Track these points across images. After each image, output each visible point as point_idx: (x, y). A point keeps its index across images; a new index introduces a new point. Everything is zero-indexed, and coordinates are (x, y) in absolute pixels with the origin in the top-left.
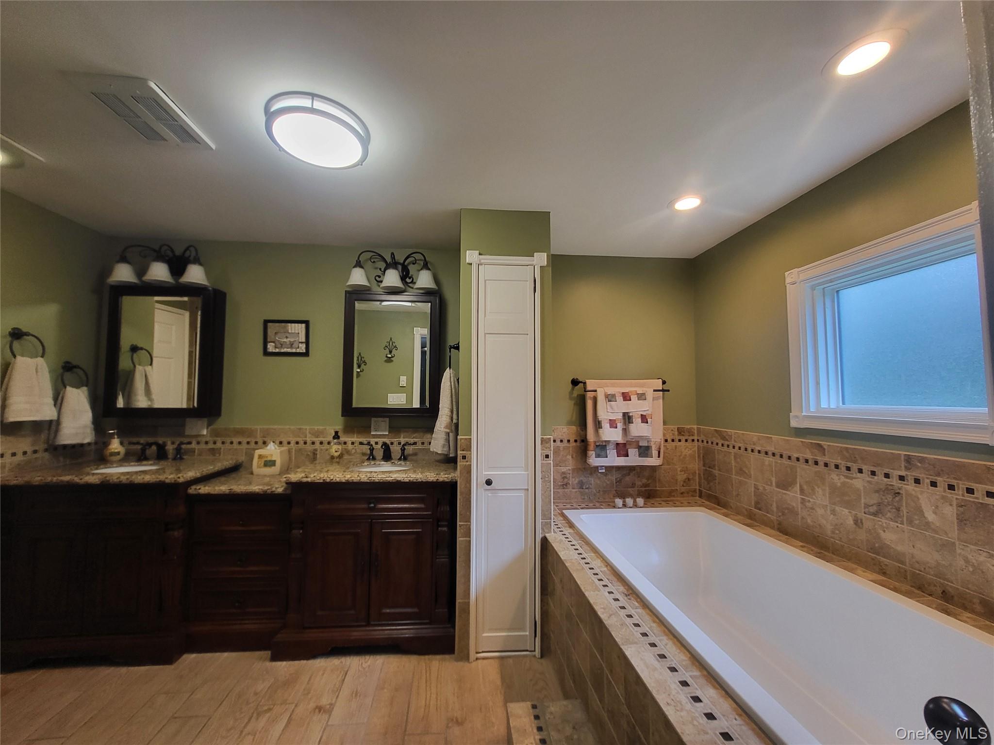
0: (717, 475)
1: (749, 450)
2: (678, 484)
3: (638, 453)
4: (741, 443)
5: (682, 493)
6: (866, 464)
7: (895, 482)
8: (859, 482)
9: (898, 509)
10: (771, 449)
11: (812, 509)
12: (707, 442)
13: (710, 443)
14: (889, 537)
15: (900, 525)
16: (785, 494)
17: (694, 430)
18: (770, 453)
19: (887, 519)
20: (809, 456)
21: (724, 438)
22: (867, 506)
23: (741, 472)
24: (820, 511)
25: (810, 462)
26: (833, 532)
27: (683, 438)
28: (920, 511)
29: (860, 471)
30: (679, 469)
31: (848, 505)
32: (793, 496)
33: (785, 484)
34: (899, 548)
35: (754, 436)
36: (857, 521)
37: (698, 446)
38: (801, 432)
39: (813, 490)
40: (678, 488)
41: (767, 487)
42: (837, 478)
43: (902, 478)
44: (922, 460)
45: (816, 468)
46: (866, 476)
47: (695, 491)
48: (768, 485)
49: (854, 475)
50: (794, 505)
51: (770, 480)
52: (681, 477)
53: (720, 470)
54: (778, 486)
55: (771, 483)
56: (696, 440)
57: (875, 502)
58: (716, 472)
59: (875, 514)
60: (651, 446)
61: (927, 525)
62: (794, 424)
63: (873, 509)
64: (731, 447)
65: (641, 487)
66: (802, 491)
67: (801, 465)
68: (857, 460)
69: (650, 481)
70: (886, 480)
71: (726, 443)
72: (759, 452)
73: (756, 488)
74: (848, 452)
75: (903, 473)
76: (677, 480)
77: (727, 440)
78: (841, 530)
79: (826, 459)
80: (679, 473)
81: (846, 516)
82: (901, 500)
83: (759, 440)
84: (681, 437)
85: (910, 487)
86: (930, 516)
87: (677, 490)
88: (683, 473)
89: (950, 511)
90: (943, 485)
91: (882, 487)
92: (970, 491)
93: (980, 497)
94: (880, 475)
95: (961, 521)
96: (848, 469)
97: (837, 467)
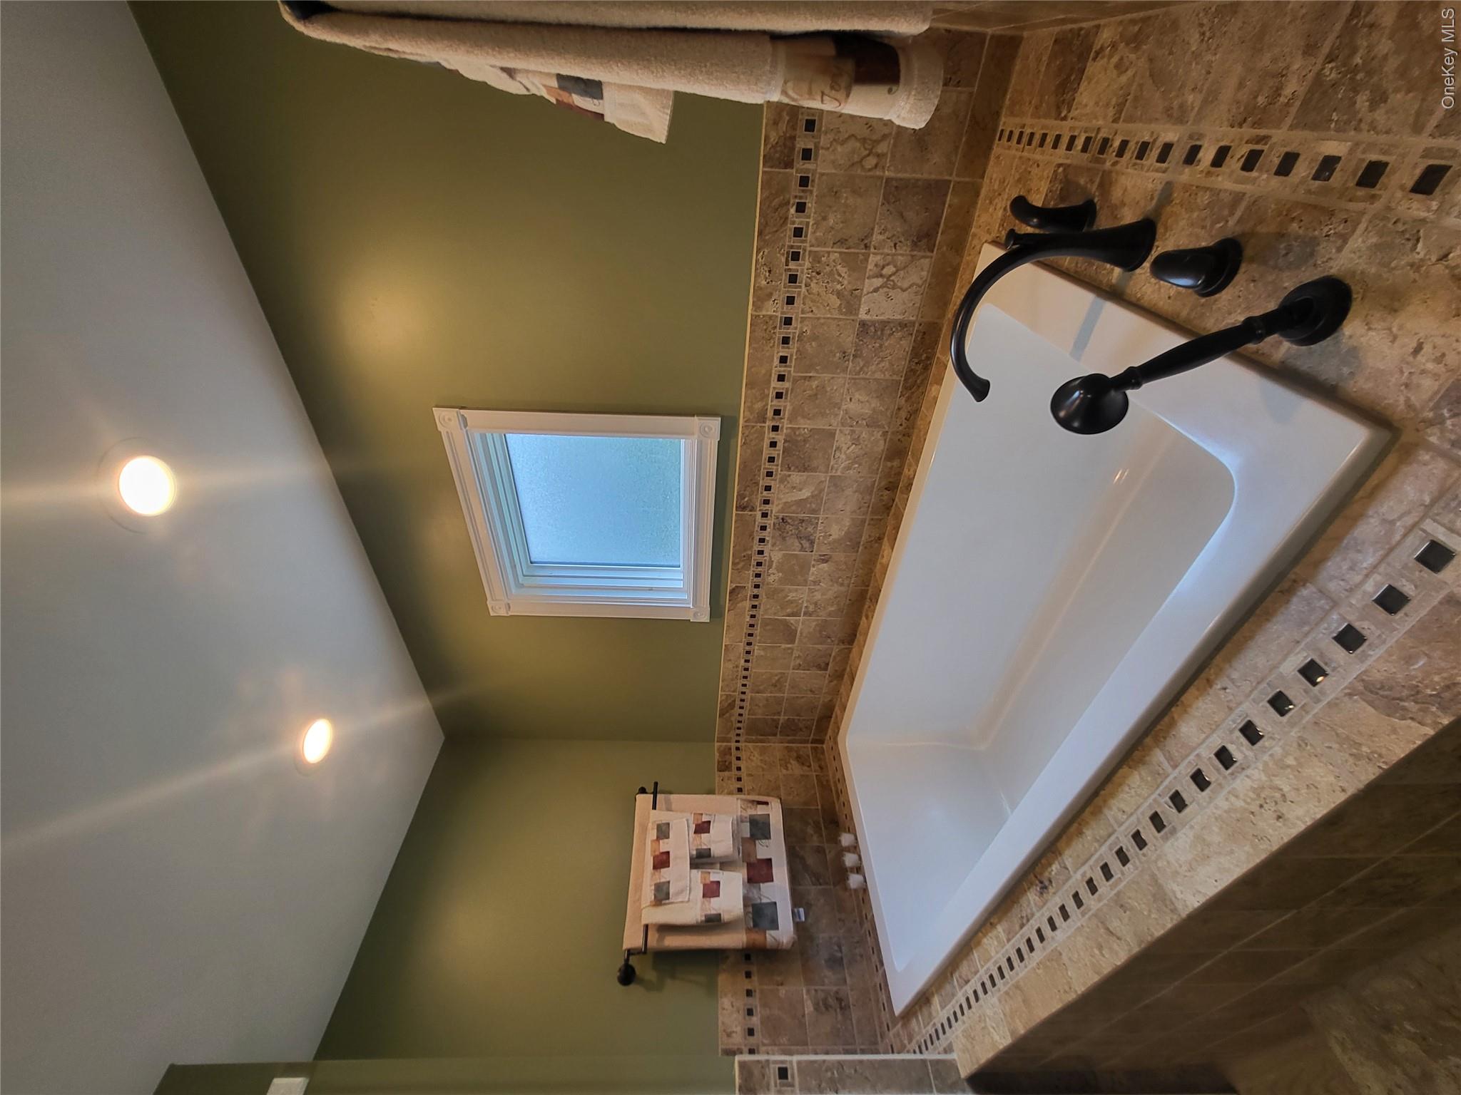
0: (786, 718)
1: (745, 673)
2: (808, 773)
3: (764, 841)
4: (737, 683)
5: (821, 768)
6: (752, 547)
7: (769, 522)
8: (775, 554)
9: (802, 521)
10: (742, 647)
11: (816, 604)
12: (739, 728)
13: (739, 725)
14: (836, 532)
15: (820, 521)
16: (801, 633)
18: (748, 648)
19: (815, 532)
20: (748, 604)
21: (732, 706)
22: (803, 549)
23: (777, 685)
24: (818, 596)
25: (756, 603)
26: (842, 585)
27: (735, 763)
28: (800, 503)
29: (761, 552)
30: (784, 771)
31: (805, 567)
32: (803, 625)
33: (790, 634)
34: (847, 522)
35: (725, 668)
36: (823, 560)
37: (746, 741)
38: (716, 610)
39: (791, 602)
40: (814, 774)
41: (796, 653)
42: (773, 577)
43: (765, 515)
44: (741, 496)
45: (763, 598)
46: (767, 548)
47: (815, 749)
48: (792, 653)
49: (767, 559)
50: (814, 623)
51: (784, 649)
52: (796, 769)
53: (779, 714)
54: (793, 642)
55: (789, 648)
56: (737, 744)
57: (796, 540)
58: (782, 718)
59: (812, 543)
60: (750, 815)
61: (816, 496)
62: (705, 618)
63: (806, 544)
64: (743, 697)
65: (821, 836)
66: (794, 614)
67: (760, 613)
68: (748, 555)
69: (810, 821)
70: (768, 530)
71: (738, 703)
72: (747, 661)
73: (799, 667)
74: (738, 563)
75: (759, 514)
76: (802, 776)
77: (734, 701)
78: (837, 576)
79: (749, 585)
80: (790, 772)
81: (819, 570)
82: (791, 518)
83: (730, 660)
84: (734, 767)
85: (774, 509)
86: (805, 494)
87: (817, 776)
88: (789, 765)
89: (796, 477)
90: (768, 481)
91: (778, 533)
92: (771, 460)
93: (777, 452)
94: (764, 534)
95: (805, 469)
96: (759, 564)
97: (758, 575)
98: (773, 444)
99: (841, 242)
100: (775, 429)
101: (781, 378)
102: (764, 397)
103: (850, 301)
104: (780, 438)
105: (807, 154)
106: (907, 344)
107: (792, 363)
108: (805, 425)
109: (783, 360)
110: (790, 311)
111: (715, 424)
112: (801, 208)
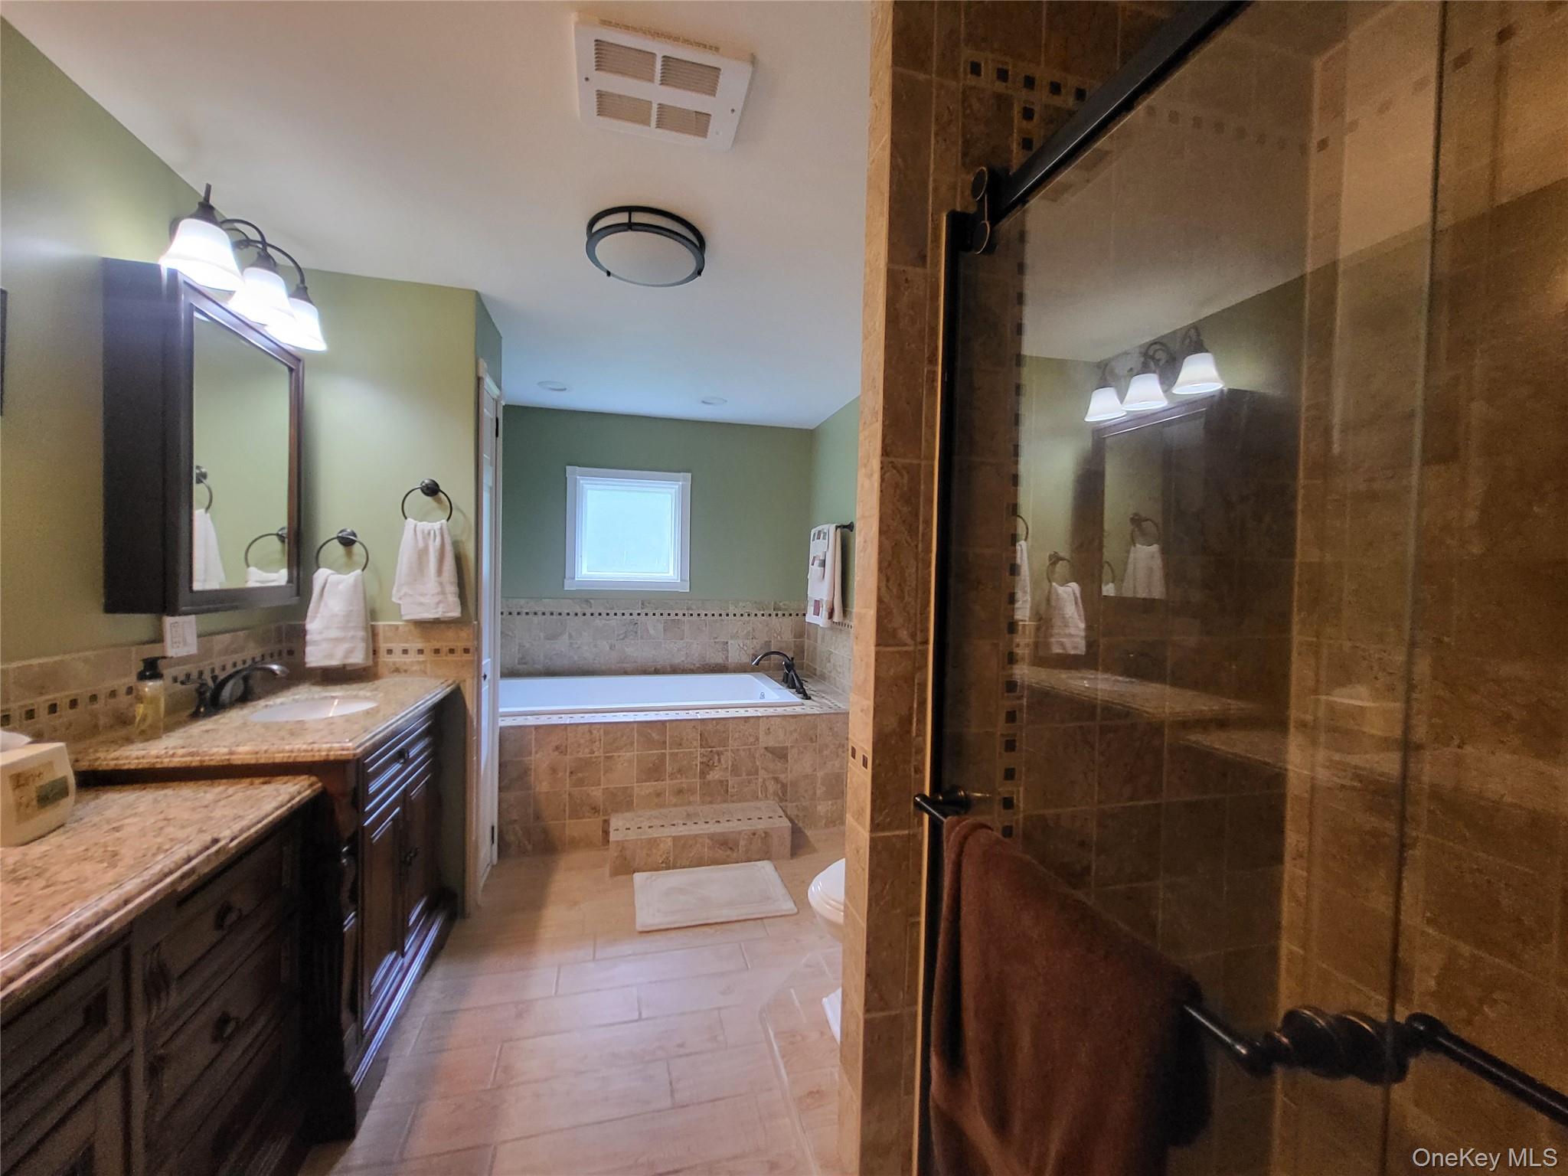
1: (515, 613)
6: (619, 610)
7: (635, 617)
8: (614, 621)
9: (636, 632)
10: (540, 610)
11: (578, 648)
14: (629, 651)
15: (636, 641)
16: (553, 643)
18: (540, 613)
19: (629, 640)
20: (578, 610)
22: (618, 635)
24: (586, 648)
25: (579, 615)
26: (593, 660)
28: (647, 630)
29: (615, 614)
31: (607, 638)
32: (561, 643)
33: (553, 637)
34: (636, 655)
35: (521, 601)
36: (612, 647)
38: (573, 594)
39: (580, 634)
41: (534, 643)
42: (598, 622)
43: (639, 614)
44: (649, 603)
45: (584, 618)
46: (619, 617)
48: (536, 640)
49: (612, 618)
50: (562, 649)
51: (539, 635)
54: (547, 638)
55: (540, 638)
57: (624, 631)
59: (623, 639)
61: (650, 637)
62: (568, 589)
63: (621, 637)
66: (570, 637)
67: (572, 617)
68: (614, 608)
70: (630, 617)
72: (527, 613)
73: (521, 646)
74: (609, 604)
75: (639, 612)
78: (601, 656)
79: (592, 611)
81: (605, 646)
82: (638, 627)
83: (527, 603)
85: (643, 618)
86: (652, 632)
89: (660, 627)
90: (658, 614)
91: (628, 621)
92: (669, 615)
93: (673, 616)
94: (627, 615)
95: (665, 630)
96: (608, 614)
97: (600, 614)
98: (677, 615)
99: (753, 630)
100: (684, 615)
101: (706, 615)
102: (698, 608)
103: (735, 636)
104: (680, 616)
105: (777, 615)
106: (720, 661)
107: (712, 618)
108: (686, 628)
109: (713, 615)
110: (731, 615)
111: (687, 589)
112: (763, 615)
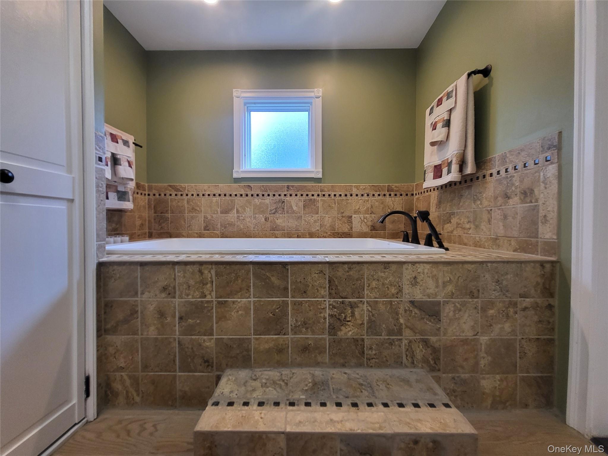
0: (169, 217)
1: (201, 195)
2: (136, 228)
3: (116, 197)
4: (194, 192)
5: (139, 236)
6: (271, 192)
7: (282, 197)
8: (268, 200)
9: (283, 209)
10: (217, 192)
11: (244, 219)
12: (160, 195)
13: (163, 195)
14: (279, 222)
15: (284, 215)
16: (227, 216)
17: (146, 186)
18: (217, 195)
19: (279, 214)
20: (243, 192)
21: (177, 190)
22: (271, 210)
23: (193, 210)
24: (248, 220)
25: (243, 196)
26: (254, 228)
27: (140, 192)
28: (291, 207)
29: (269, 195)
30: (137, 216)
31: (263, 212)
32: (232, 216)
33: (226, 211)
34: (283, 225)
35: (205, 186)
36: (266, 219)
37: (149, 199)
38: (237, 180)
39: (244, 209)
40: (136, 232)
41: (214, 216)
42: (257, 201)
43: (285, 195)
44: (293, 186)
45: (247, 198)
46: (271, 197)
47: (145, 234)
48: (215, 214)
49: (266, 198)
50: (233, 220)
51: (217, 210)
52: (138, 222)
53: (172, 213)
54: (222, 213)
55: (218, 212)
56: (147, 194)
57: (275, 207)
58: (169, 215)
59: (274, 213)
60: (128, 192)
61: (294, 212)
62: (235, 175)
63: (273, 212)
64: (185, 195)
65: (112, 231)
66: (238, 212)
67: (238, 197)
68: (267, 191)
69: (117, 226)
70: (279, 197)
71: (180, 193)
72: (209, 195)
73: (205, 217)
74: (263, 187)
75: (286, 193)
76: (136, 225)
77: (181, 191)
78: (259, 225)
79: (252, 193)
80: (137, 220)
81: (261, 218)
82: (285, 204)
83: (209, 187)
85: (288, 198)
86: (295, 208)
87: (135, 233)
88: (139, 219)
89: (301, 204)
90: (299, 195)
91: (278, 201)
92: (307, 195)
93: (310, 197)
94: (277, 196)
95: (304, 207)
96: (263, 195)
97: (258, 195)
98: (313, 195)
99: (372, 207)
100: (318, 195)
101: (335, 195)
102: (329, 191)
103: (356, 212)
104: (315, 197)
105: (390, 195)
106: (346, 230)
107: (340, 198)
108: (320, 204)
109: (340, 195)
110: (354, 195)
111: (320, 176)
112: (379, 195)
